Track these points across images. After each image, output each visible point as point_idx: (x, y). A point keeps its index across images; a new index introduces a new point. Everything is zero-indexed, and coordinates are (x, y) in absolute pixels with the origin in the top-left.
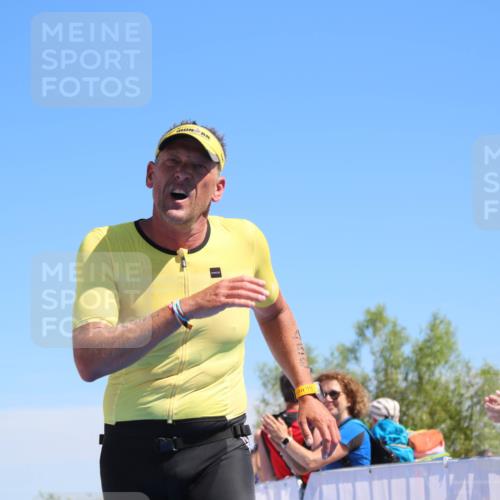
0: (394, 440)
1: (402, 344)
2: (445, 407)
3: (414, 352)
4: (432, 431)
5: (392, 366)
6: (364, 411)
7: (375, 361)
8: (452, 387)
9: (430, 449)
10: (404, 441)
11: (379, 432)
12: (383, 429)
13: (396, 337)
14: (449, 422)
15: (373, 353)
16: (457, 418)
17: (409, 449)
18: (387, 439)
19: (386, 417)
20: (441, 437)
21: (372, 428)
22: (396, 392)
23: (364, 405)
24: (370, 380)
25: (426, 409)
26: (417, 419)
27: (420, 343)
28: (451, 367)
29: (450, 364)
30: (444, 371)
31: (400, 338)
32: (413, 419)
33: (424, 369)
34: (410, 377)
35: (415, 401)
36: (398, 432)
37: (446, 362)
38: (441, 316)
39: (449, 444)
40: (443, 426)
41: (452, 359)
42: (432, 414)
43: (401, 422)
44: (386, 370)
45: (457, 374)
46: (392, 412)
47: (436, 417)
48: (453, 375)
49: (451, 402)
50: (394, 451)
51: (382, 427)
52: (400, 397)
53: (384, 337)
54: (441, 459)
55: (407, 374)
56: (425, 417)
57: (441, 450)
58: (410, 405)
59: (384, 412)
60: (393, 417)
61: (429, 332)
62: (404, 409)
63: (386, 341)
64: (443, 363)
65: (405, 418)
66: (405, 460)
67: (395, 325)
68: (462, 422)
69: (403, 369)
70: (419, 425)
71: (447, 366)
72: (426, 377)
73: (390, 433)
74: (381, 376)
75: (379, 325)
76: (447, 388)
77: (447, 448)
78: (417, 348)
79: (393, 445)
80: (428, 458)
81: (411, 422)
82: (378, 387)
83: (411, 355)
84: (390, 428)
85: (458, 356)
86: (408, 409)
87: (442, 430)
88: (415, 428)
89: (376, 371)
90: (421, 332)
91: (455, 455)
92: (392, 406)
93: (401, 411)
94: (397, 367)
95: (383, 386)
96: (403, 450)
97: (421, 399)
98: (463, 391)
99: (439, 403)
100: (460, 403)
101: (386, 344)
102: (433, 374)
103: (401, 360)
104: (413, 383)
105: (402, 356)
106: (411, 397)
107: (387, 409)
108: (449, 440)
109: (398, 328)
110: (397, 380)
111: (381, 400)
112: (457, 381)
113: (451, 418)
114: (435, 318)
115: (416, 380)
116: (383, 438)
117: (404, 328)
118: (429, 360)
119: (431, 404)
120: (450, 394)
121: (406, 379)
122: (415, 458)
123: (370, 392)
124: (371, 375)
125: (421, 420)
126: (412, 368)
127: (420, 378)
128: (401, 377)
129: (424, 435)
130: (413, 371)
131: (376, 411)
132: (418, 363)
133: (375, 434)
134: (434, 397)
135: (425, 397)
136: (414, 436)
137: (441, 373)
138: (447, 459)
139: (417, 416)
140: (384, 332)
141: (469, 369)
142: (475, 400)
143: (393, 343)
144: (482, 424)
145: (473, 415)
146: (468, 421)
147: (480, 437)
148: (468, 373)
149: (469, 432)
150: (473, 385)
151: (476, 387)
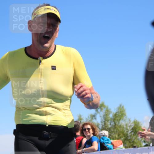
0: (107, 143)
1: (110, 114)
2: (124, 134)
3: (113, 116)
4: (119, 140)
5: (107, 121)
6: (97, 135)
7: (101, 119)
8: (125, 127)
9: (118, 146)
10: (110, 143)
11: (102, 141)
13: (108, 112)
14: (124, 137)
15: (101, 117)
16: (126, 136)
18: (105, 143)
19: (104, 136)
20: (122, 142)
21: (100, 140)
22: (108, 128)
23: (98, 133)
24: (100, 125)
25: (117, 134)
26: (114, 137)
27: (115, 113)
28: (124, 121)
30: (122, 122)
31: (109, 112)
32: (113, 137)
33: (116, 121)
34: (112, 124)
35: (114, 131)
36: (108, 140)
37: (123, 119)
38: (122, 105)
40: (122, 139)
41: (125, 118)
42: (119, 135)
43: (109, 137)
44: (105, 122)
45: (126, 123)
46: (106, 134)
47: (120, 136)
48: (125, 123)
49: (124, 131)
50: (107, 146)
51: (103, 139)
52: (109, 130)
53: (104, 112)
54: (122, 149)
55: (111, 123)
56: (117, 136)
57: (122, 146)
58: (112, 132)
59: (104, 134)
60: (106, 136)
61: (117, 110)
62: (110, 134)
64: (122, 119)
65: (110, 137)
67: (107, 108)
68: (128, 138)
70: (115, 138)
71: (123, 120)
72: (117, 123)
73: (106, 141)
74: (103, 124)
75: (102, 108)
76: (123, 127)
78: (114, 115)
80: (118, 149)
81: (112, 138)
82: (102, 127)
83: (112, 117)
84: (105, 139)
86: (111, 134)
87: (122, 140)
88: (113, 139)
89: (102, 122)
90: (115, 110)
92: (106, 133)
93: (109, 134)
94: (108, 121)
95: (104, 127)
96: (110, 146)
97: (115, 130)
98: (128, 128)
99: (121, 132)
100: (127, 132)
101: (104, 114)
102: (119, 123)
103: (109, 118)
105: (109, 117)
106: (112, 130)
107: (105, 134)
108: (124, 143)
109: (109, 109)
110: (108, 125)
111: (103, 131)
112: (126, 125)
113: (124, 136)
114: (121, 105)
115: (114, 125)
116: (104, 142)
117: (110, 109)
118: (118, 118)
119: (118, 132)
120: (124, 129)
121: (110, 124)
122: (114, 148)
123: (99, 128)
124: (100, 123)
125: (115, 137)
126: (112, 121)
128: (109, 124)
129: (116, 141)
130: (113, 122)
131: (101, 134)
132: (114, 120)
133: (101, 141)
134: (119, 130)
135: (117, 130)
137: (121, 123)
138: (124, 148)
139: (114, 136)
140: (104, 110)
141: (130, 121)
142: (132, 131)
143: (107, 113)
144: (134, 138)
145: (131, 135)
146: (130, 137)
147: (133, 142)
148: (130, 122)
149: (130, 141)
150: (131, 126)
151: (132, 127)
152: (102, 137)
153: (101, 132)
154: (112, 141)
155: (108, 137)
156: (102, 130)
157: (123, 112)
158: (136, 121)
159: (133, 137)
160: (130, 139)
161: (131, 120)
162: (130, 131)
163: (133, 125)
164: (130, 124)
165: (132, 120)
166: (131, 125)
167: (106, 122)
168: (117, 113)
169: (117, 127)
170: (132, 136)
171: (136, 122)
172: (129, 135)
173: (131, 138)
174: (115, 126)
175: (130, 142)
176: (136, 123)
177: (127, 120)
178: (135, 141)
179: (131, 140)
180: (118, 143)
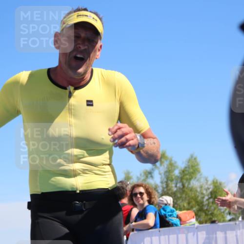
0: (171, 215)
1: (174, 170)
2: (197, 202)
3: (180, 173)
4: (189, 211)
5: (170, 180)
6: (155, 202)
7: (161, 178)
8: (199, 190)
9: (188, 220)
10: (175, 216)
11: (163, 212)
12: (165, 211)
13: (172, 165)
14: (197, 207)
15: (160, 174)
16: (201, 205)
17: (178, 220)
18: (167, 215)
19: (166, 205)
22: (171, 193)
24: (159, 187)
25: (187, 201)
26: (182, 206)
27: (183, 169)
29: (197, 178)
30: (194, 182)
31: (174, 166)
32: (180, 206)
33: (185, 181)
34: (178, 185)
35: (181, 197)
36: (172, 211)
38: (194, 156)
39: (197, 217)
40: (194, 209)
41: (198, 176)
42: (189, 203)
43: (173, 207)
44: (167, 182)
45: (201, 184)
46: (169, 202)
47: (191, 204)
48: (199, 184)
49: (198, 197)
50: (171, 221)
51: (164, 209)
52: (173, 195)
53: (166, 166)
54: (194, 225)
55: (176, 184)
56: (186, 205)
57: (194, 221)
58: (178, 198)
59: (165, 202)
60: (169, 205)
61: (187, 163)
62: (175, 201)
63: (167, 168)
64: (194, 178)
65: (176, 206)
66: (176, 225)
67: (171, 160)
68: (204, 207)
69: (174, 182)
70: (183, 209)
71: (196, 180)
72: (186, 185)
73: (168, 212)
74: (165, 186)
75: (163, 160)
76: (197, 191)
77: (197, 220)
78: (181, 171)
79: (170, 218)
80: (188, 225)
81: (178, 207)
82: (163, 191)
83: (179, 175)
84: (168, 210)
85: (201, 175)
86: (177, 201)
87: (194, 211)
88: (181, 210)
89: (162, 182)
91: (201, 223)
92: (169, 200)
93: (173, 202)
94: (172, 181)
95: (165, 190)
96: (175, 220)
97: (184, 196)
98: (204, 192)
99: (192, 198)
100: (203, 198)
101: (166, 170)
102: (189, 183)
103: (173, 177)
104: (180, 188)
105: (174, 175)
106: (179, 195)
108: (197, 216)
109: (173, 162)
110: (172, 187)
112: (201, 187)
113: (198, 205)
114: (192, 157)
115: (181, 187)
116: (165, 215)
117: (176, 162)
118: (188, 176)
119: (188, 198)
120: (198, 194)
121: (176, 186)
122: (181, 224)
123: (158, 193)
124: (159, 184)
125: (184, 206)
126: (179, 181)
127: (183, 185)
128: (174, 185)
129: (185, 213)
130: (180, 182)
131: (162, 202)
132: (182, 179)
133: (161, 213)
134: (190, 195)
135: (186, 195)
136: (181, 214)
137: (193, 183)
138: (197, 224)
139: (182, 204)
140: (166, 163)
141: (207, 181)
142: (210, 196)
143: (170, 169)
144: (213, 208)
145: (209, 203)
146: (207, 206)
147: (212, 214)
148: (207, 183)
149: (207, 212)
150: (209, 189)
151: (211, 190)
152: (163, 206)
153: (161, 199)
154: (178, 212)
155: (171, 206)
156: (162, 195)
157: (196, 167)
158: (217, 180)
159: (211, 207)
160: (207, 210)
161: (208, 179)
162: (206, 198)
163: (211, 188)
164: (206, 186)
165: (210, 180)
166: (209, 187)
167: (169, 182)
168: (186, 168)
169: (186, 190)
170: (211, 204)
171: (217, 182)
172: (205, 203)
173: (209, 207)
174: (183, 189)
175: (206, 215)
176: (217, 185)
177: (202, 180)
178: (215, 212)
179: (209, 211)
180: (187, 215)
